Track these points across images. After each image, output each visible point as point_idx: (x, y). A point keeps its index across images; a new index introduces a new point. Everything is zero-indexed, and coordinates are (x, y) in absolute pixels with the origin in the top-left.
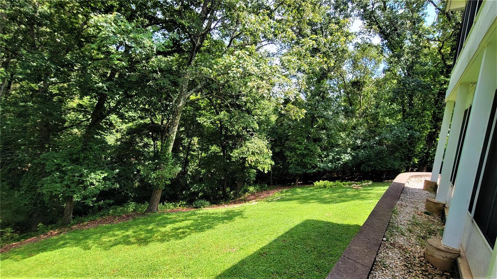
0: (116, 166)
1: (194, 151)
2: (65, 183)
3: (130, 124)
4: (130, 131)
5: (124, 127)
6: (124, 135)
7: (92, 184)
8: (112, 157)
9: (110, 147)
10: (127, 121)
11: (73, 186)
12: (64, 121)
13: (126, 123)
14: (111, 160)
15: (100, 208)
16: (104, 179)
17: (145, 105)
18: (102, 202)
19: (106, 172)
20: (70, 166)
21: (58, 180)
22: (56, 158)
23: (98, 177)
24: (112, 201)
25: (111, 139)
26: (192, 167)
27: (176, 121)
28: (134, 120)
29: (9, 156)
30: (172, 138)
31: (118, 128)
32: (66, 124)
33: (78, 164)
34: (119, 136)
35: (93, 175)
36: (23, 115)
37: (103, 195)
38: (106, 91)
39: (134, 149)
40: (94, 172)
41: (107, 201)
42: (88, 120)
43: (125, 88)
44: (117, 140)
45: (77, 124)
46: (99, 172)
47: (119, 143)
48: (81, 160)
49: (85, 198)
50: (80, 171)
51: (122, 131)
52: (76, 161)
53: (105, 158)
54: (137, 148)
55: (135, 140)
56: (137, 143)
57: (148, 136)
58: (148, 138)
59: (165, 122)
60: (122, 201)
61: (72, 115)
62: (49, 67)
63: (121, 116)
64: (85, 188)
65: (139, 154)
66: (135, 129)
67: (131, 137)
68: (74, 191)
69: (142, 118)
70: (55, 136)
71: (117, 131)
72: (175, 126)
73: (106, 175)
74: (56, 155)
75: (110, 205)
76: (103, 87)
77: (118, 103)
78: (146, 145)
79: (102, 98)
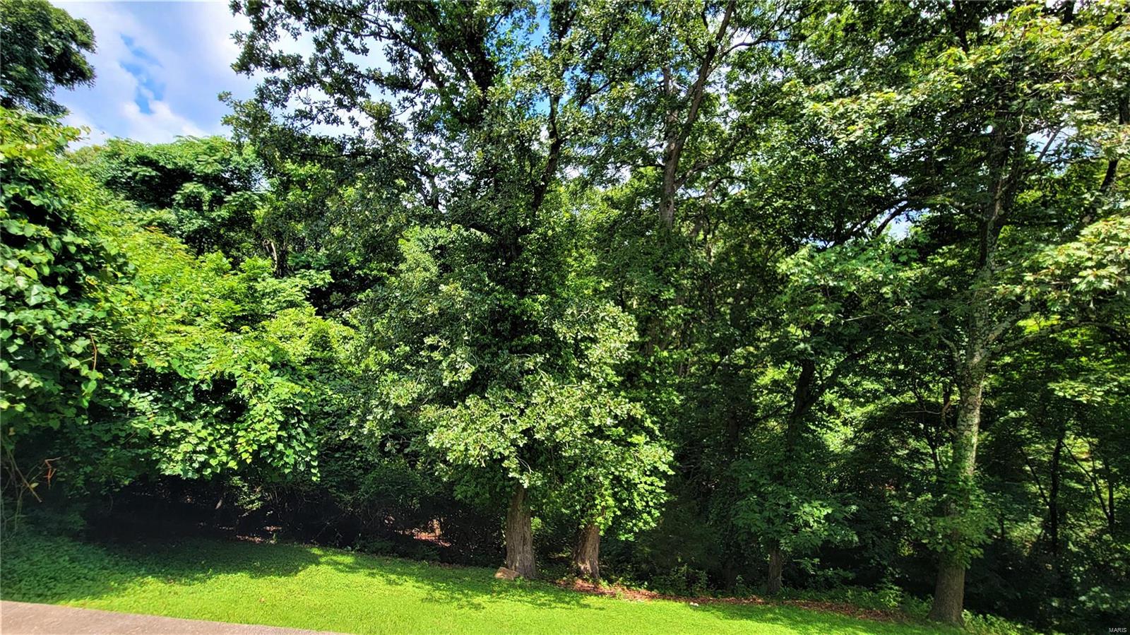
0: (849, 498)
2: (766, 514)
3: (871, 407)
4: (871, 423)
5: (858, 413)
6: (860, 431)
7: (807, 524)
8: (840, 478)
9: (836, 457)
10: (862, 400)
11: (777, 521)
12: (755, 408)
13: (862, 405)
14: (841, 484)
15: (829, 584)
16: (827, 518)
17: (896, 362)
18: (830, 572)
19: (830, 505)
20: (770, 485)
21: (757, 508)
22: (750, 471)
23: (817, 513)
24: (851, 576)
25: (836, 439)
26: (1083, 531)
28: (879, 398)
29: (693, 463)
31: (847, 416)
32: (759, 414)
33: (781, 484)
34: (849, 432)
35: (807, 508)
36: (705, 403)
37: (829, 553)
38: (811, 355)
39: (887, 465)
40: (810, 503)
41: (841, 572)
42: (789, 405)
43: (845, 343)
44: (847, 442)
45: (774, 412)
46: (817, 503)
47: (852, 448)
48: (785, 477)
49: (798, 553)
50: (786, 496)
51: (855, 422)
52: (778, 478)
53: (828, 479)
54: (894, 460)
55: (887, 443)
56: (894, 449)
57: (918, 435)
58: (917, 439)
59: (955, 397)
60: (871, 579)
61: (763, 399)
62: (733, 334)
63: (846, 393)
64: (796, 530)
65: (900, 477)
66: (882, 418)
67: (874, 436)
68: (779, 532)
69: (895, 394)
70: (747, 433)
71: (845, 423)
73: (830, 511)
74: (749, 464)
75: (846, 582)
76: (806, 349)
77: (837, 371)
78: (915, 455)
79: (809, 367)
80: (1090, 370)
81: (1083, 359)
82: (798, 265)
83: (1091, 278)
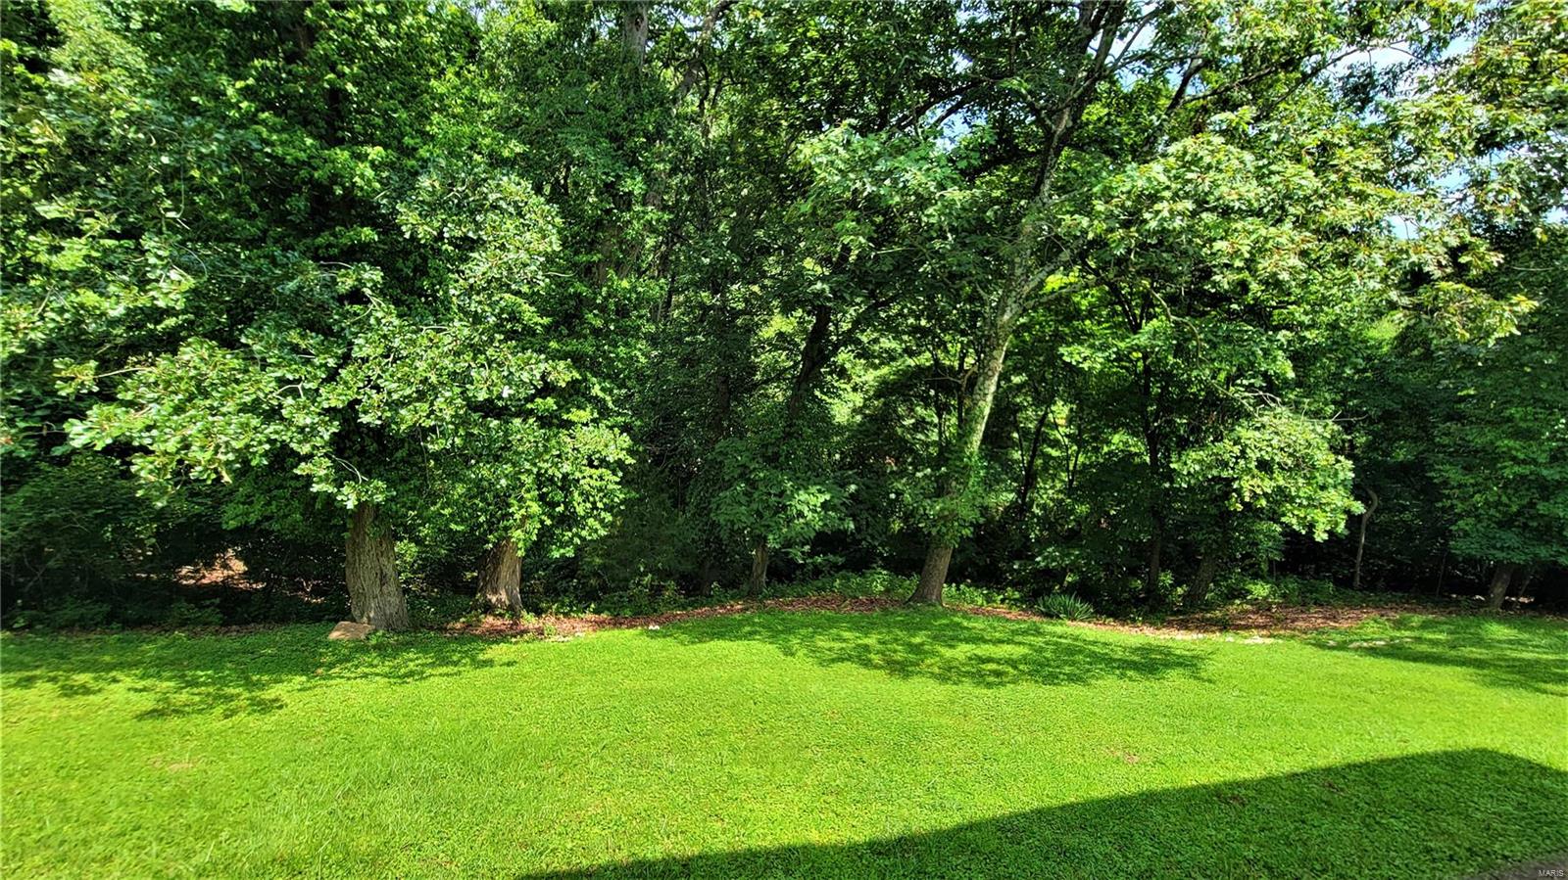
0: (850, 476)
1: (1055, 444)
2: (754, 506)
3: (885, 370)
4: (885, 389)
5: (871, 377)
6: (870, 399)
7: (801, 514)
8: (842, 453)
9: (840, 429)
10: (877, 361)
11: (767, 514)
12: (754, 369)
13: (876, 367)
14: (842, 459)
15: (817, 572)
16: (824, 505)
17: (918, 318)
18: (819, 559)
19: (828, 491)
20: (762, 470)
21: (743, 499)
22: (740, 452)
23: (813, 500)
24: (840, 560)
25: (843, 409)
26: (1048, 493)
27: (992, 364)
28: (893, 359)
29: (670, 442)
30: (982, 412)
31: (858, 380)
32: (758, 377)
33: (776, 468)
34: (858, 399)
35: (803, 496)
36: (689, 361)
37: (824, 541)
38: (828, 299)
39: (892, 435)
40: (806, 489)
41: (831, 557)
42: (796, 364)
43: (871, 287)
44: (855, 411)
45: (777, 375)
46: (814, 489)
47: (859, 418)
48: (782, 459)
49: (789, 543)
50: (780, 483)
51: (866, 387)
52: (773, 461)
53: (829, 455)
54: (899, 431)
55: (895, 411)
56: (900, 418)
57: (926, 402)
58: (926, 406)
59: (970, 360)
60: (860, 563)
61: (764, 358)
62: (729, 262)
63: (864, 354)
64: (789, 521)
65: (903, 448)
66: (895, 383)
67: (885, 404)
68: (768, 526)
69: (911, 353)
70: (740, 402)
71: (855, 389)
72: (990, 377)
73: (828, 497)
74: (739, 445)
75: (838, 568)
76: (823, 290)
77: (856, 323)
78: (921, 425)
79: (823, 315)
80: (1092, 335)
81: (1087, 322)
82: (827, 151)
83: (1165, 214)
